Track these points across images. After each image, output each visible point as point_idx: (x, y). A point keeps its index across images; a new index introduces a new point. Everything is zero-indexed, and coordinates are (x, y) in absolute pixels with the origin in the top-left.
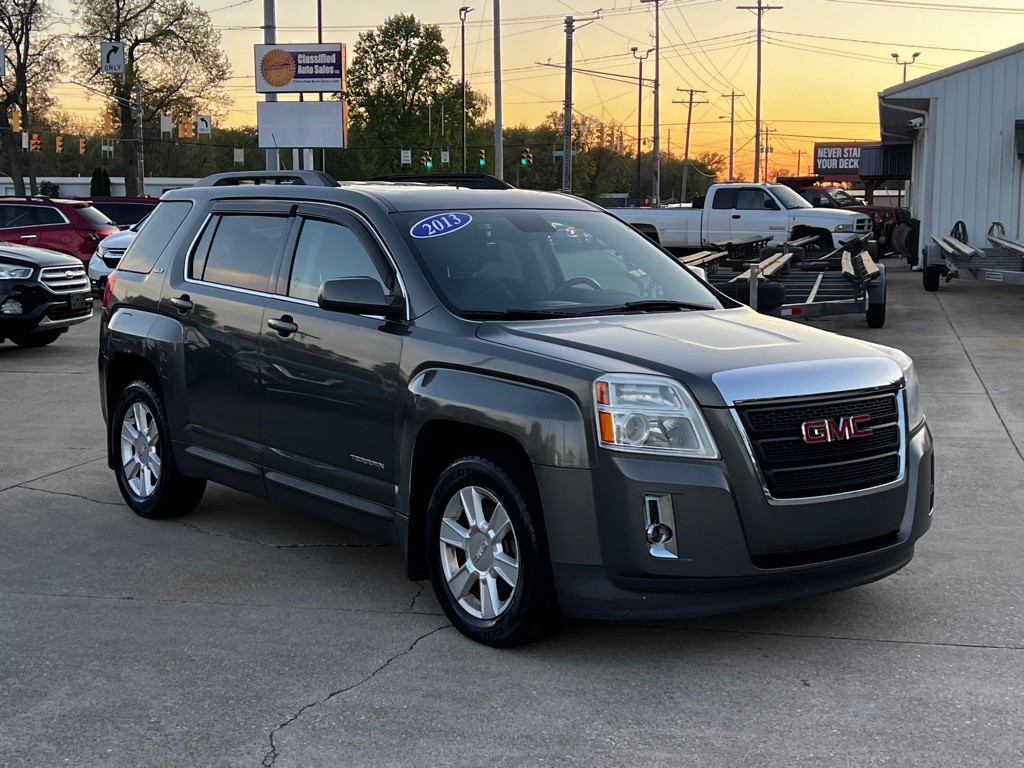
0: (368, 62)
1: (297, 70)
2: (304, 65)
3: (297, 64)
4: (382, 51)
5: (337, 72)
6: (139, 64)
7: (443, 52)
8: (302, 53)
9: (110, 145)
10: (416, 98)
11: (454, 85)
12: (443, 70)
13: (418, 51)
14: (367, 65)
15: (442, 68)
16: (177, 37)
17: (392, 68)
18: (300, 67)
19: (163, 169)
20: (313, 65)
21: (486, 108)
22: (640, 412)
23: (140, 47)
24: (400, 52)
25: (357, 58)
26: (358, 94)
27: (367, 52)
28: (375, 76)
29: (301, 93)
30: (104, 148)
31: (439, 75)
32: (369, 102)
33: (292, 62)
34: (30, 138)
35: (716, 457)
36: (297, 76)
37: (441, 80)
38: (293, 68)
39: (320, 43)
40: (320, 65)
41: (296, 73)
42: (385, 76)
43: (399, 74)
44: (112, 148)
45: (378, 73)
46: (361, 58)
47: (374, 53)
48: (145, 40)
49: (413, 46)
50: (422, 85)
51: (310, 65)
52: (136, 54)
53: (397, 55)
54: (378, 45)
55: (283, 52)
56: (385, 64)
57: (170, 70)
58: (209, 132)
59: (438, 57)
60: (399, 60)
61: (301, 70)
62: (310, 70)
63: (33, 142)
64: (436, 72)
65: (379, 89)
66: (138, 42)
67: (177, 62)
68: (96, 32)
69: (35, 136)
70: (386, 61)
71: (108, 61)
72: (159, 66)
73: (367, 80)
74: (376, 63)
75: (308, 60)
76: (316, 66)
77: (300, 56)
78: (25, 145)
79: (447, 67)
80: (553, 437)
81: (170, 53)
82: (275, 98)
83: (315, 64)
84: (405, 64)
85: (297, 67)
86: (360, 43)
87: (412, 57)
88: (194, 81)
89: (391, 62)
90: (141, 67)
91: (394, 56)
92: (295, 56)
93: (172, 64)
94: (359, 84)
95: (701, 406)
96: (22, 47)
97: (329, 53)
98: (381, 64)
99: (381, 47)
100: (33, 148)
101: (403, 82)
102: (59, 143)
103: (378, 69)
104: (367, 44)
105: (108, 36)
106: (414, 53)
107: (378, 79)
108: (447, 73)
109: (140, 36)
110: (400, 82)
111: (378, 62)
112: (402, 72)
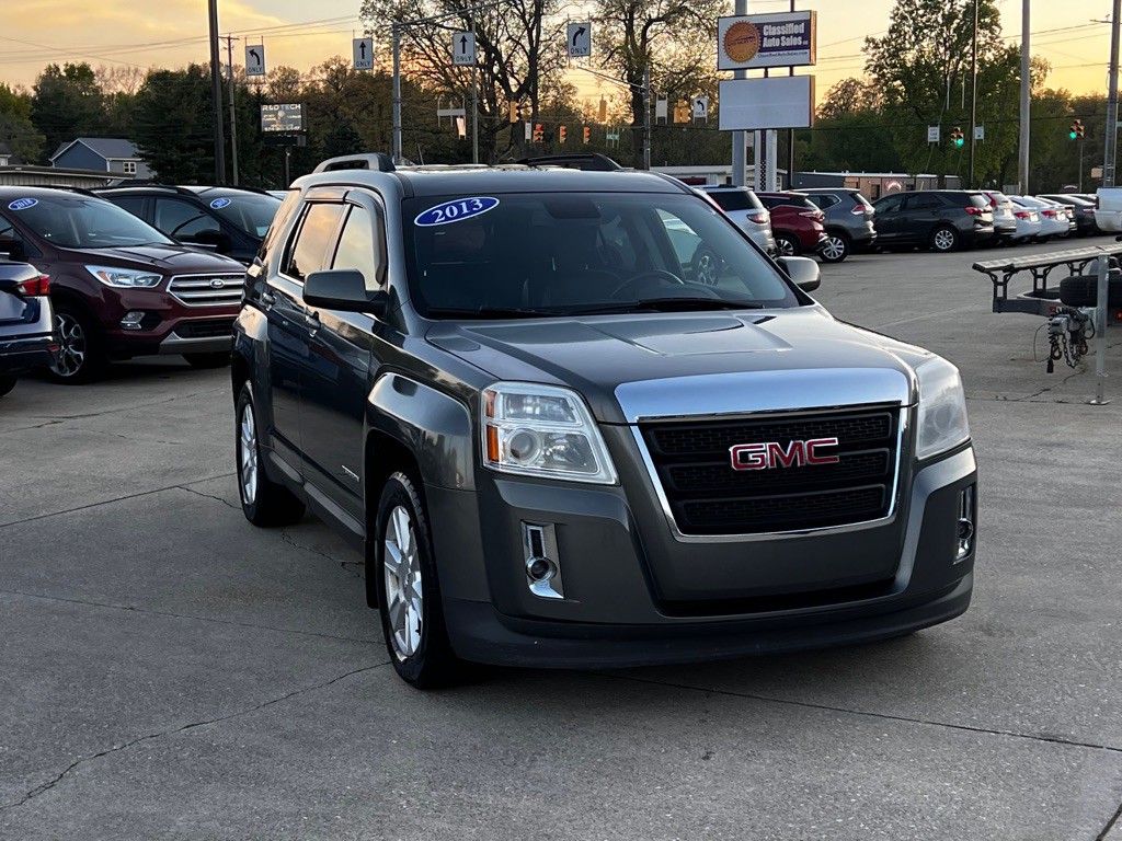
0: (907, 29)
1: (762, 43)
2: (769, 37)
3: (763, 36)
4: (922, 16)
5: (806, 43)
6: (652, 45)
7: (994, 14)
8: (768, 24)
9: (616, 133)
10: (960, 66)
11: (1006, 51)
12: (993, 33)
13: (965, 14)
14: (906, 33)
15: (992, 32)
16: (692, 13)
17: (933, 34)
18: (765, 39)
19: (685, 157)
20: (779, 37)
21: (1045, 75)
22: (531, 427)
23: (653, 27)
24: (943, 15)
25: (893, 26)
26: (894, 66)
27: (905, 18)
28: (913, 44)
29: (766, 68)
30: (609, 137)
31: (989, 41)
32: (906, 75)
33: (757, 34)
34: (534, 128)
35: (613, 482)
36: (762, 50)
37: (991, 44)
38: (757, 41)
39: (792, 11)
40: (788, 36)
41: (761, 47)
42: (924, 44)
43: (942, 41)
44: (617, 137)
45: (918, 41)
46: (899, 25)
47: (914, 19)
48: (658, 19)
49: (958, 8)
50: (968, 52)
51: (776, 36)
52: (649, 35)
53: (940, 20)
54: (918, 10)
55: (748, 24)
56: (925, 31)
57: (684, 50)
58: (705, 115)
59: (987, 20)
60: (942, 26)
61: (767, 43)
62: (775, 43)
63: (536, 132)
64: (985, 36)
65: (918, 61)
66: (650, 21)
67: (692, 42)
68: (612, 13)
69: (538, 126)
70: (926, 27)
71: (574, 44)
72: (672, 46)
73: (905, 49)
74: (915, 29)
75: (774, 31)
76: (783, 38)
77: (765, 27)
78: (528, 136)
79: (998, 30)
80: (454, 452)
81: (685, 31)
82: (744, 74)
83: (781, 35)
84: (948, 29)
85: (762, 40)
86: (898, 9)
87: (957, 21)
88: (708, 61)
89: (931, 28)
90: (654, 49)
91: (936, 21)
92: (760, 27)
93: (686, 44)
94: (894, 55)
95: (598, 423)
96: (534, 34)
97: (798, 23)
98: (921, 29)
99: (921, 12)
100: (536, 138)
101: (946, 50)
102: (562, 133)
103: (917, 37)
104: (906, 9)
105: (623, 17)
106: (960, 16)
107: (917, 47)
108: (997, 37)
109: (654, 16)
110: (942, 50)
111: (917, 29)
112: (945, 39)
